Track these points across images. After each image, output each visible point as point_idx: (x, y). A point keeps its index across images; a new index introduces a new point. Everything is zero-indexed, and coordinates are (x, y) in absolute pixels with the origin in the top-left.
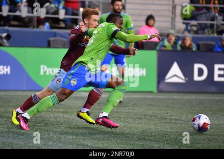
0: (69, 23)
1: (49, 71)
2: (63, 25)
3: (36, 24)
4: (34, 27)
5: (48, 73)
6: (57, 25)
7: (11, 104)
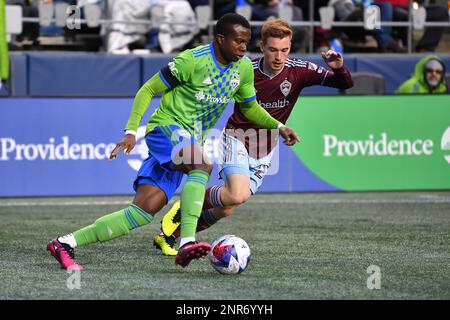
0: (386, 38)
1: (344, 148)
2: (372, 43)
3: (311, 43)
4: (307, 51)
5: (340, 153)
6: (360, 45)
7: (261, 224)
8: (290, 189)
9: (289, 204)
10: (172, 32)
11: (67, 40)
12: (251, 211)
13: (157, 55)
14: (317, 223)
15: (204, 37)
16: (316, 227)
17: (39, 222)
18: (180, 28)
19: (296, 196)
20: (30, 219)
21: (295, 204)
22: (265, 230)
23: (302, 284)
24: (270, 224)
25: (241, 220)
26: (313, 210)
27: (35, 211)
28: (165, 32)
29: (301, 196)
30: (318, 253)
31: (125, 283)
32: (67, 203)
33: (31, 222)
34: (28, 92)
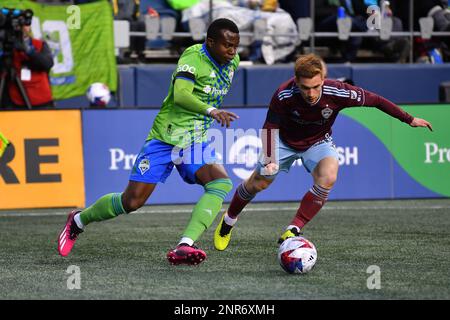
1: (445, 155)
3: (411, 53)
4: (408, 61)
7: (365, 231)
8: (393, 196)
9: (392, 210)
10: (274, 44)
11: (172, 53)
12: (354, 217)
13: (259, 66)
14: (419, 229)
15: (306, 49)
16: (418, 233)
17: (148, 230)
18: (282, 40)
19: (399, 202)
20: (138, 226)
21: (397, 210)
22: (368, 235)
23: (406, 288)
24: (373, 230)
25: (344, 226)
26: (415, 216)
27: (144, 219)
28: (268, 44)
29: (404, 202)
30: (422, 259)
31: (232, 288)
32: (174, 211)
33: (141, 229)
34: (136, 104)
